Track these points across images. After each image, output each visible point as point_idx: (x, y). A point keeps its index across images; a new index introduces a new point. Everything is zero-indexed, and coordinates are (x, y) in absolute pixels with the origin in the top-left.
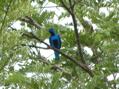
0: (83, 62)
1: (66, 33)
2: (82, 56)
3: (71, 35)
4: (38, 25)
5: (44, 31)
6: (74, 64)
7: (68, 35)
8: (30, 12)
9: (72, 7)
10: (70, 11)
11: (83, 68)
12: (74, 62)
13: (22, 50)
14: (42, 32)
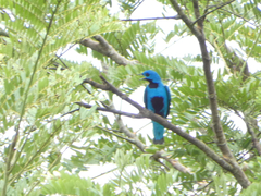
0: (223, 149)
1: (185, 80)
2: (219, 137)
3: (196, 85)
4: (119, 55)
5: (134, 72)
6: (203, 154)
7: (190, 85)
8: (103, 28)
9: (201, 21)
10: (196, 27)
11: (220, 163)
12: (202, 148)
13: (83, 117)
14: (130, 73)
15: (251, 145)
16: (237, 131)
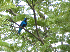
0: (38, 36)
1: (30, 20)
2: (38, 33)
5: (18, 18)
6: (34, 36)
7: (31, 20)
8: (11, 7)
10: (33, 7)
11: (38, 39)
12: (34, 35)
13: (6, 28)
15: (45, 35)
16: (42, 31)
